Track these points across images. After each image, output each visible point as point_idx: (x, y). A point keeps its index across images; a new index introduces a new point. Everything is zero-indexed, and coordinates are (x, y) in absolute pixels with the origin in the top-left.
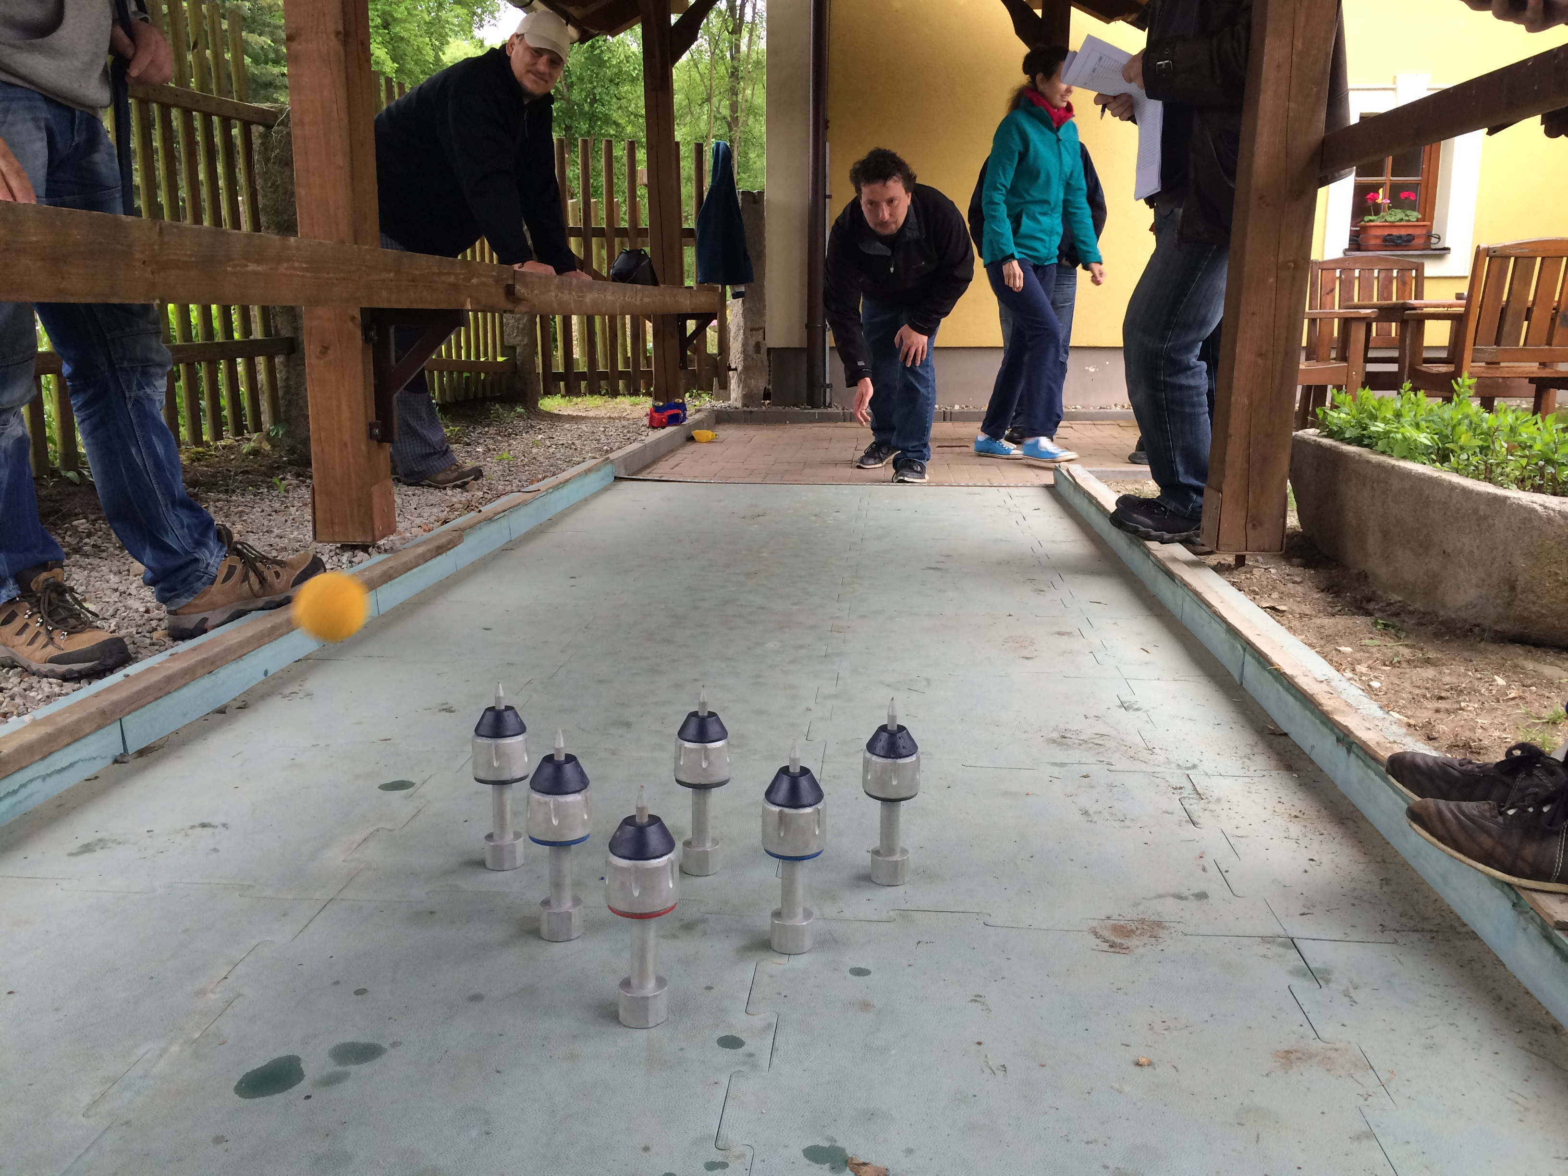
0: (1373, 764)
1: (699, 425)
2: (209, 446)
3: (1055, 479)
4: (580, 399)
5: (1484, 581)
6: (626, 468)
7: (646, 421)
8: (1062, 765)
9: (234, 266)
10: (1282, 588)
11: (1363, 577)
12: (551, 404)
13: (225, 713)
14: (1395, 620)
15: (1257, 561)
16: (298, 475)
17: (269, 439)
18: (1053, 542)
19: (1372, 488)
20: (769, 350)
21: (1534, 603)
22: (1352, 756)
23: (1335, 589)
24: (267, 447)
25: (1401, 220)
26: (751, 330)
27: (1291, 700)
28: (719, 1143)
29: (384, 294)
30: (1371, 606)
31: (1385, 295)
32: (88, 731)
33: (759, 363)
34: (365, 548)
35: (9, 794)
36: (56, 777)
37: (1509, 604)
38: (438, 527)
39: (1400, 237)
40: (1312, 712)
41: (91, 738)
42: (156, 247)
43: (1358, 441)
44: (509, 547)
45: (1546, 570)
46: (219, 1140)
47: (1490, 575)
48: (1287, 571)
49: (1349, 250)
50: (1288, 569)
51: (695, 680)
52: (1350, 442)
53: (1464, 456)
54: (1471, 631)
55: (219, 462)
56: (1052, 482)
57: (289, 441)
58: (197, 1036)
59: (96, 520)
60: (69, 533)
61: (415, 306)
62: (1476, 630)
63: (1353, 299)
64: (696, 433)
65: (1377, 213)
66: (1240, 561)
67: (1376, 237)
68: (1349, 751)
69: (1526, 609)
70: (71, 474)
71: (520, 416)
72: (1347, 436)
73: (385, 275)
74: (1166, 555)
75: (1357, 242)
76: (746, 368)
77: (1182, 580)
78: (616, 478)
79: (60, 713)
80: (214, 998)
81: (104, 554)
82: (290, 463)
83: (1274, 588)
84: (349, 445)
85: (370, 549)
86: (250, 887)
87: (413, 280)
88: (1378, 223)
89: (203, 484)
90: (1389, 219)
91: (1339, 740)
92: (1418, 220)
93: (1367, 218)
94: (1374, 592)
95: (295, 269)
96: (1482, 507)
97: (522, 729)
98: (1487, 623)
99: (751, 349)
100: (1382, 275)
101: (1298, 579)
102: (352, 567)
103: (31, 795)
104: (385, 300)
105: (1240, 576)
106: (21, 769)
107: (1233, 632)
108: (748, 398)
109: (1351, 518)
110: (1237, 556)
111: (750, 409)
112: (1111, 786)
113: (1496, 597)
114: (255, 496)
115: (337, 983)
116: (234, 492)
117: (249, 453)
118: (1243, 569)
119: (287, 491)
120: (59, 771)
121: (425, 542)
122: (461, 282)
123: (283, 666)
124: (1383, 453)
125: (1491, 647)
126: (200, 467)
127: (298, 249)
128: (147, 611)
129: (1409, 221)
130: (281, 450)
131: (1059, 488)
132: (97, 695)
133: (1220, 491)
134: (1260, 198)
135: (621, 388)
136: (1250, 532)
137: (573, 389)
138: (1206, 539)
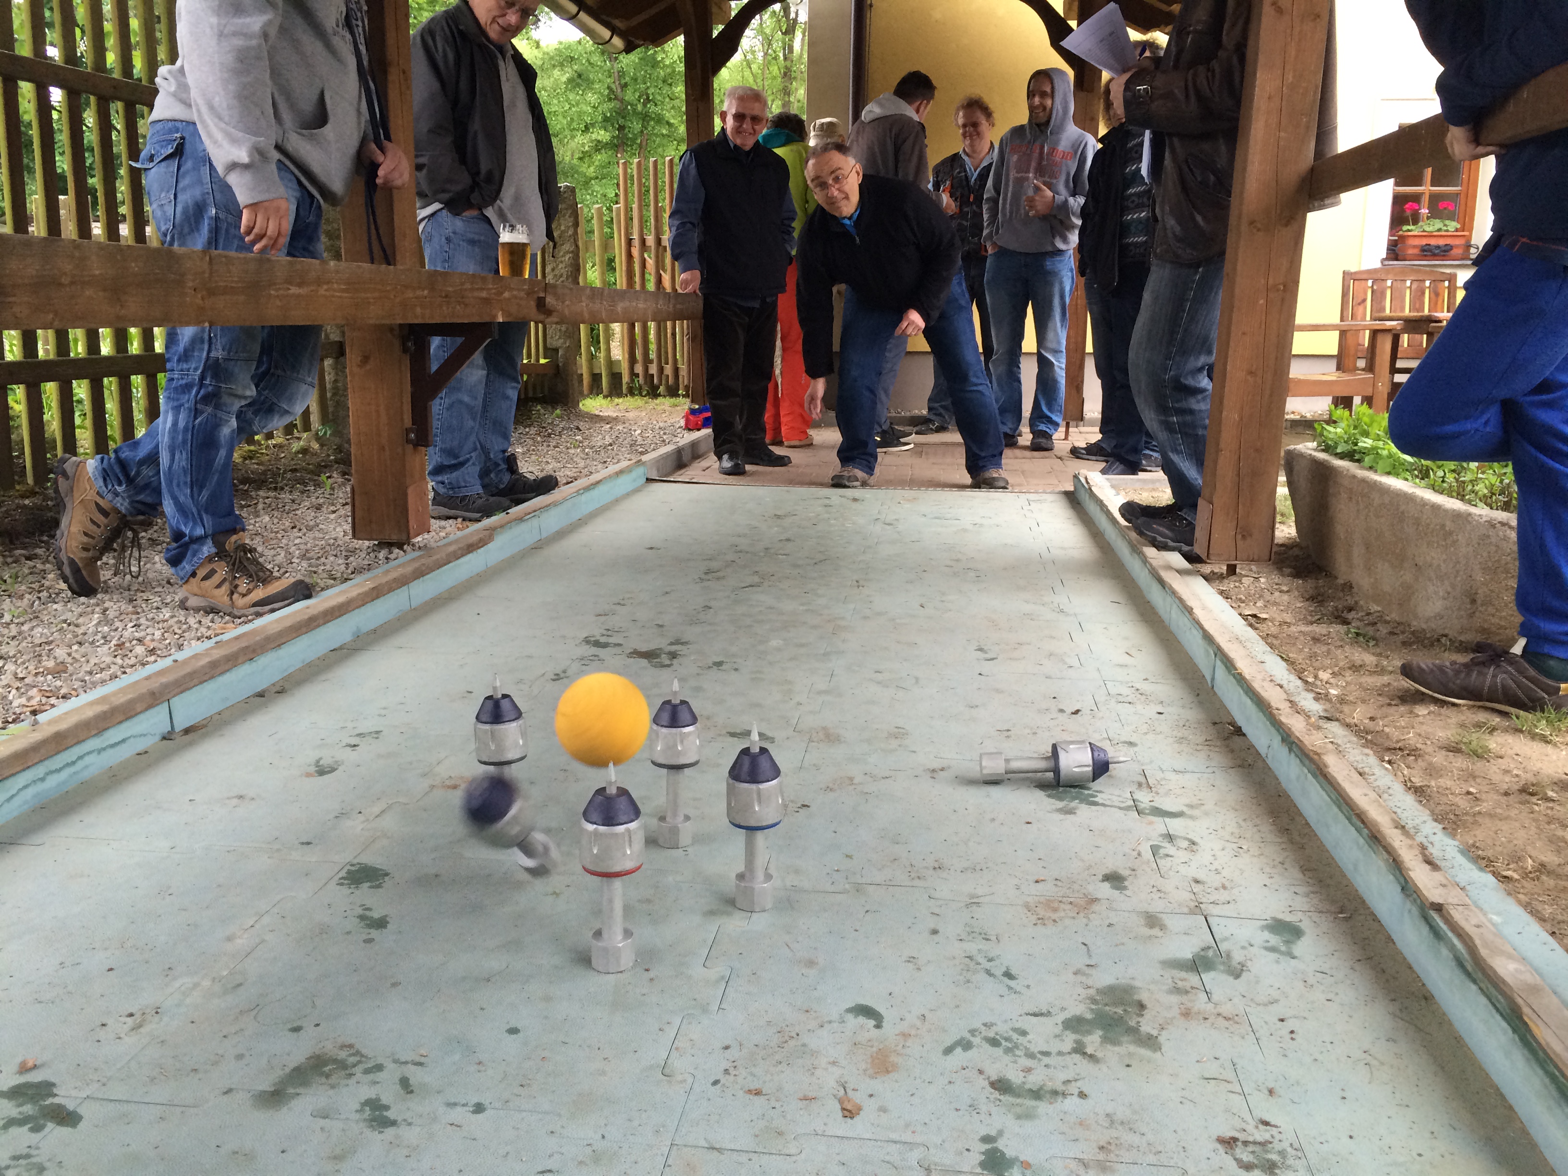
0: (1307, 762)
2: (260, 445)
3: (1074, 488)
4: (621, 400)
5: (1449, 593)
6: (658, 470)
7: (682, 423)
9: (277, 290)
10: (1267, 595)
11: (1348, 587)
12: (593, 405)
13: (262, 696)
14: (1370, 631)
15: (1251, 570)
16: (344, 474)
17: (318, 438)
18: (1062, 548)
19: (1358, 502)
21: (1493, 616)
23: (1320, 598)
24: (316, 446)
25: (1439, 230)
27: (1249, 702)
28: (666, 1071)
29: (418, 310)
30: (1351, 616)
31: (1417, 306)
32: (139, 710)
34: (400, 546)
35: (68, 765)
36: (110, 751)
37: (1471, 615)
39: (1438, 247)
40: (1264, 714)
41: (142, 717)
42: (207, 275)
43: (1349, 456)
44: (539, 546)
45: (1503, 584)
47: (1453, 586)
48: (1277, 581)
49: (1387, 259)
50: (1278, 579)
52: (1342, 456)
54: (1438, 640)
55: (269, 461)
56: (1071, 489)
57: (337, 440)
58: (225, 973)
61: (448, 321)
62: (1443, 640)
63: (1384, 309)
65: (1415, 222)
66: (1232, 570)
67: (1415, 247)
68: (1290, 750)
69: (1485, 621)
71: (559, 417)
72: (1339, 450)
73: (419, 293)
74: (1161, 563)
75: (1395, 251)
77: (1171, 588)
78: (648, 479)
79: (114, 694)
80: (242, 942)
82: (337, 462)
83: (1261, 596)
84: (387, 448)
85: (405, 547)
86: (278, 850)
87: (446, 296)
88: (1416, 233)
89: (255, 481)
90: (1427, 229)
91: (1283, 740)
92: (1457, 230)
93: (1405, 228)
94: (1356, 603)
95: (334, 290)
96: (1448, 523)
98: (1452, 634)
100: (1414, 286)
101: (1285, 588)
102: (387, 563)
103: (86, 767)
104: (419, 316)
105: (1229, 585)
106: (79, 743)
107: (1208, 637)
109: (1340, 530)
110: (1228, 566)
113: (1459, 609)
114: (302, 492)
115: (348, 932)
116: (282, 489)
117: (298, 452)
118: (1233, 578)
119: (332, 489)
120: (112, 746)
121: (456, 541)
122: (493, 296)
123: (320, 654)
124: (1371, 468)
126: (252, 465)
127: (337, 272)
129: (1447, 231)
130: (329, 449)
131: (1077, 495)
132: (147, 678)
133: (1211, 503)
134: (1252, 223)
135: (662, 389)
136: (1240, 543)
137: (616, 390)
138: (1199, 549)
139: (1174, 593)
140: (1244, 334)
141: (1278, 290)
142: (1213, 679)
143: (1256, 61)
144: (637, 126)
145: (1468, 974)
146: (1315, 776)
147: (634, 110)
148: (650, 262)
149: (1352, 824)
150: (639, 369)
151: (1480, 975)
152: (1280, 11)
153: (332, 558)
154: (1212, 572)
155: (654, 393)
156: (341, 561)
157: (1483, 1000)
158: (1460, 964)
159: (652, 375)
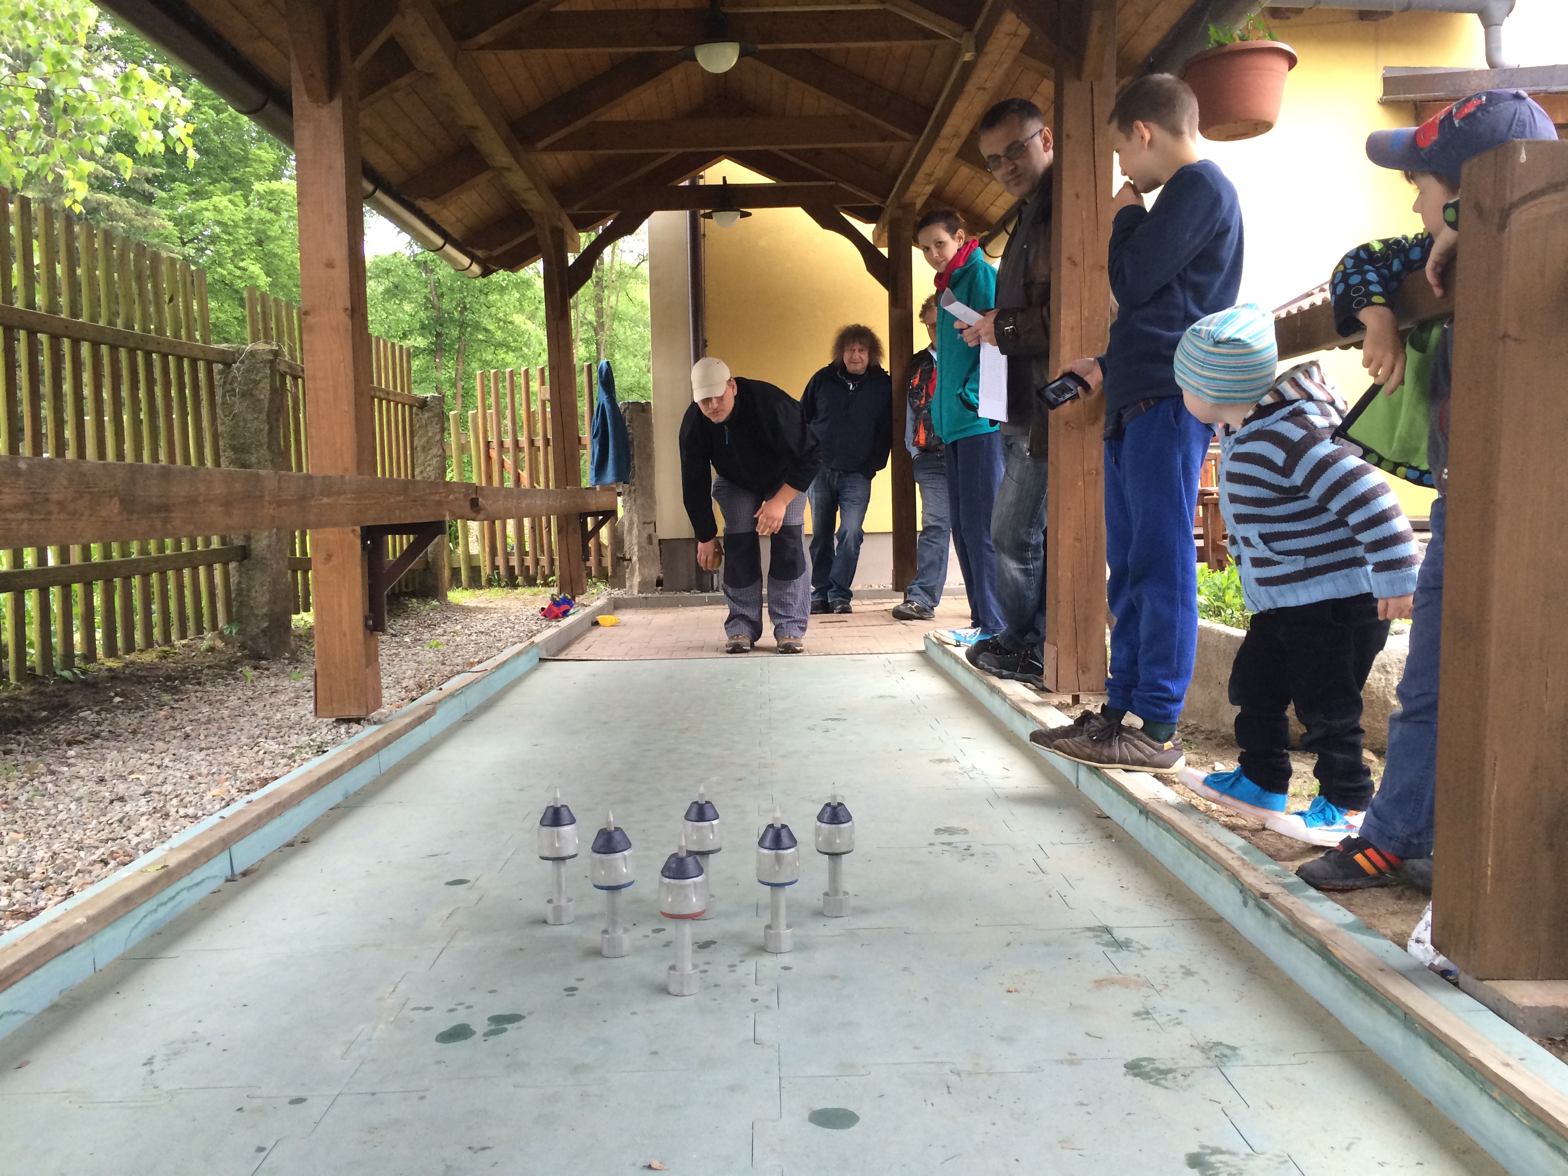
0: (1161, 823)
1: (601, 611)
2: (172, 645)
3: (927, 647)
4: (481, 592)
6: (547, 651)
8: (949, 844)
12: (456, 596)
13: (293, 846)
14: (1190, 737)
15: (1090, 701)
16: (256, 668)
17: (221, 637)
20: (661, 541)
22: (1149, 821)
24: (220, 644)
26: (645, 523)
27: (1110, 790)
33: (652, 554)
34: (358, 721)
36: (196, 889)
38: (407, 704)
40: (1123, 796)
41: (215, 860)
44: (468, 719)
46: (438, 1062)
51: (660, 805)
53: (1229, 611)
55: (183, 659)
56: (924, 648)
58: (392, 1019)
59: (101, 710)
60: (81, 723)
64: (599, 618)
66: (1077, 700)
68: (1147, 818)
70: (66, 673)
71: (434, 609)
74: (1019, 698)
76: (641, 558)
77: (1032, 716)
78: (540, 659)
79: (194, 841)
81: (121, 738)
82: (245, 657)
84: (349, 635)
85: (363, 722)
86: (381, 945)
89: (179, 678)
91: (1141, 812)
97: (573, 821)
99: (644, 541)
102: (350, 737)
103: (181, 902)
108: (644, 586)
110: (1074, 697)
111: (644, 595)
112: (986, 854)
114: (226, 685)
115: (474, 988)
116: (206, 683)
117: (208, 651)
118: (1078, 706)
119: (252, 681)
121: (406, 714)
122: (443, 499)
123: (323, 812)
126: (170, 663)
128: (191, 778)
130: (233, 647)
131: (930, 652)
132: (211, 829)
133: (1055, 644)
134: (1067, 423)
135: (520, 580)
136: (1081, 677)
137: (475, 582)
138: (1047, 685)
140: (1069, 509)
141: (1092, 474)
143: (1059, 300)
144: (455, 333)
145: (1291, 933)
146: (1168, 831)
147: (452, 320)
148: (509, 461)
149: (1200, 858)
150: (500, 561)
151: (1298, 929)
152: (1075, 264)
153: (296, 736)
154: (1060, 703)
155: (512, 584)
156: (304, 739)
157: (1302, 946)
158: (1285, 928)
159: (514, 567)
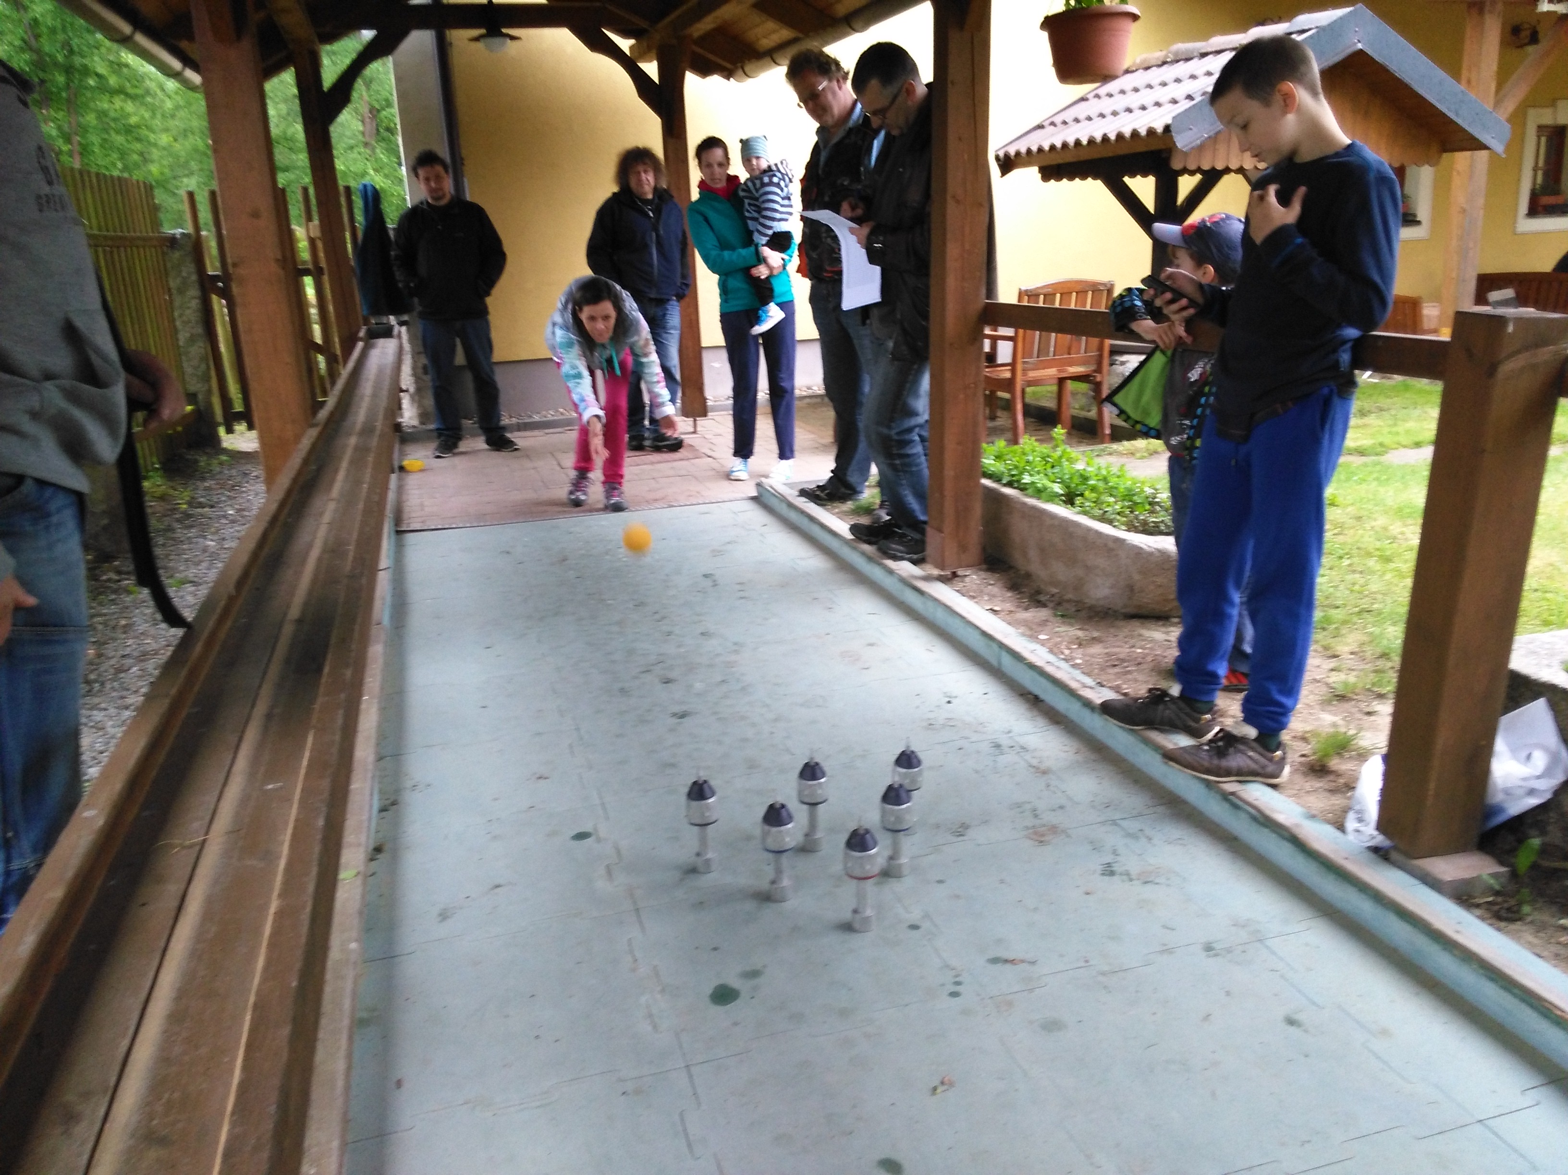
3: (758, 492)
5: (1113, 585)
10: (987, 591)
11: (1028, 575)
12: (229, 441)
14: (1062, 609)
21: (1142, 597)
23: (1017, 588)
27: (1045, 682)
30: (1043, 599)
37: (1130, 598)
40: (1063, 689)
43: (1013, 485)
46: (734, 1024)
47: (1117, 582)
48: (984, 576)
50: (983, 574)
52: (1006, 485)
56: (755, 494)
58: (660, 988)
62: (1110, 612)
64: (407, 464)
66: (954, 573)
69: (1139, 600)
72: (1004, 482)
74: (906, 573)
76: (419, 390)
78: (397, 532)
80: (644, 970)
86: (579, 913)
94: (1039, 587)
98: (1117, 608)
101: (992, 582)
105: (960, 585)
107: (986, 635)
108: (422, 416)
109: (1016, 537)
110: (952, 571)
113: (1122, 594)
115: (698, 948)
118: (958, 579)
124: (1032, 496)
125: (1121, 623)
131: (763, 499)
133: (940, 531)
138: (932, 562)
139: (936, 600)
140: (952, 418)
142: (1000, 663)
144: (61, 79)
147: (56, 64)
152: (957, 202)
